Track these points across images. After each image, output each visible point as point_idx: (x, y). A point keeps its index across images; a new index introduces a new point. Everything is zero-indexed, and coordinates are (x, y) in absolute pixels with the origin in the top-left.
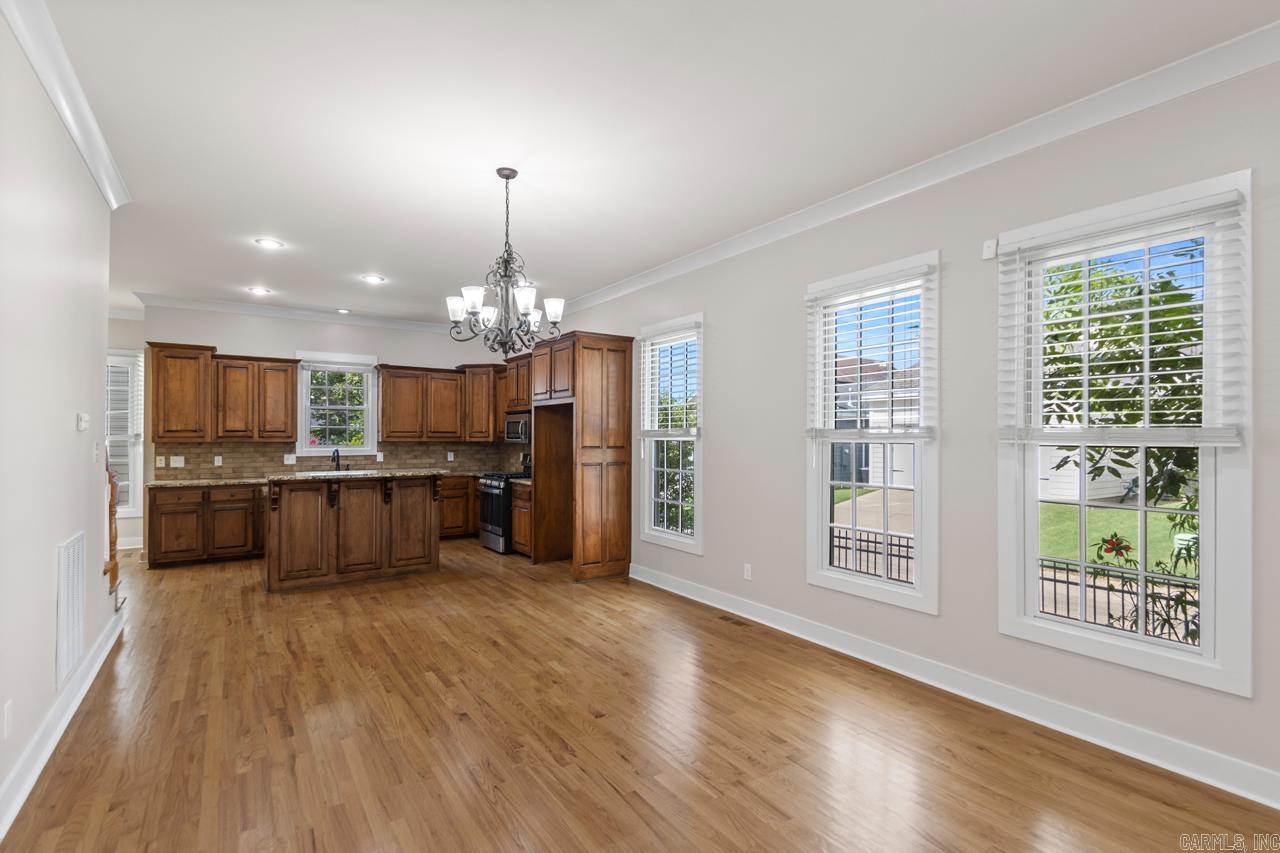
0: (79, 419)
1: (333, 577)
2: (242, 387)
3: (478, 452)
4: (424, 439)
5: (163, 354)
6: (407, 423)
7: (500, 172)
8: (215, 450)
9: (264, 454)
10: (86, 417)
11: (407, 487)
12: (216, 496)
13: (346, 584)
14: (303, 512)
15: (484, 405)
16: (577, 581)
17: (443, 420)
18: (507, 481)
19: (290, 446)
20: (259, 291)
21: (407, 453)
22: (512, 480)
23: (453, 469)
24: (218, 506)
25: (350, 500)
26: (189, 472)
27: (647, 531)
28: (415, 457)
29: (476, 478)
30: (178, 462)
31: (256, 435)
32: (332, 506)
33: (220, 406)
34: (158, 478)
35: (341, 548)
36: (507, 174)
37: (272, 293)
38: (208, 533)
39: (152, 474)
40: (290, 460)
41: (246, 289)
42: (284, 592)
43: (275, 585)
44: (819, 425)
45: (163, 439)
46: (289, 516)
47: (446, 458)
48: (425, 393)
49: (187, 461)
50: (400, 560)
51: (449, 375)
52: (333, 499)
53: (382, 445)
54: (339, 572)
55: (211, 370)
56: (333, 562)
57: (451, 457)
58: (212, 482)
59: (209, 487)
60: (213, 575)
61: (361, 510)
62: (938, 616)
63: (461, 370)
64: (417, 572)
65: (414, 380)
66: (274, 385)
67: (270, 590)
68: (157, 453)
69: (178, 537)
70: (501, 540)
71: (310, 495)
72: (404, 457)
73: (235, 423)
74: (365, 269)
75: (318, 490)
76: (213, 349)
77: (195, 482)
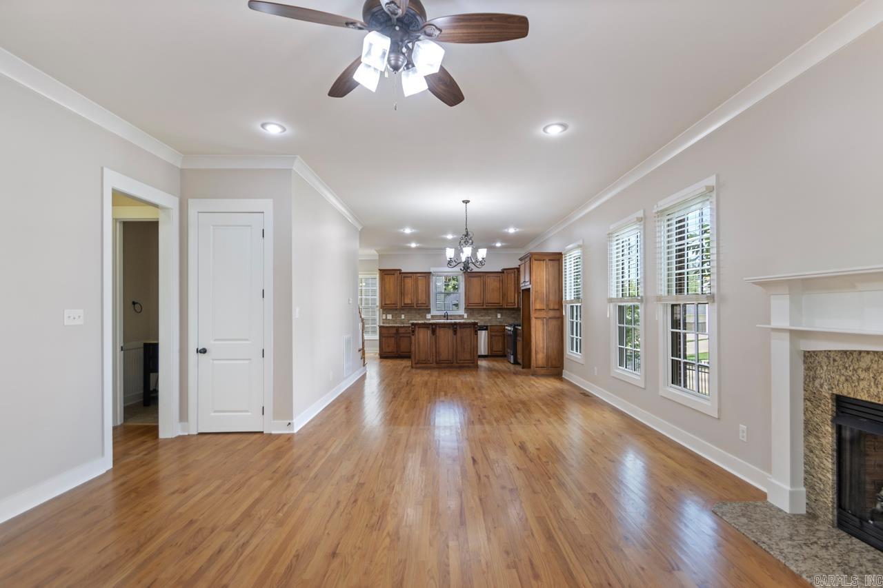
0: (349, 300)
1: (434, 365)
2: (410, 285)
3: (513, 313)
4: (485, 307)
5: (384, 273)
6: (476, 299)
7: (463, 202)
8: (402, 312)
9: (419, 314)
10: (351, 299)
11: (464, 328)
12: (402, 331)
13: (439, 368)
14: (423, 336)
15: (513, 289)
16: (533, 375)
17: (493, 297)
18: (514, 327)
19: (428, 311)
20: (413, 245)
21: (478, 314)
22: (517, 327)
23: (500, 322)
24: (401, 335)
25: (441, 333)
26: (394, 321)
27: (568, 353)
28: (482, 316)
29: (505, 326)
30: (390, 317)
31: (415, 305)
32: (434, 335)
33: (402, 294)
34: (383, 323)
35: (438, 353)
36: (466, 202)
37: (418, 245)
38: (398, 345)
39: (382, 321)
40: (429, 316)
41: (409, 245)
42: (417, 368)
43: (414, 366)
44: (614, 296)
45: (385, 308)
46: (418, 338)
47: (497, 316)
48: (484, 284)
49: (392, 317)
50: (460, 360)
51: (496, 275)
52: (434, 332)
53: (467, 309)
54: (437, 363)
55: (399, 279)
56: (435, 359)
57: (499, 316)
58: (399, 325)
59: (398, 327)
60: (398, 362)
61: (445, 337)
62: (645, 389)
63: (503, 272)
64: (469, 367)
65: (479, 279)
66: (421, 282)
67: (412, 367)
68: (383, 314)
69: (388, 346)
70: (512, 357)
71: (425, 330)
72: (477, 316)
73: (408, 301)
74: (446, 233)
75: (428, 328)
76: (400, 270)
77: (395, 325)
